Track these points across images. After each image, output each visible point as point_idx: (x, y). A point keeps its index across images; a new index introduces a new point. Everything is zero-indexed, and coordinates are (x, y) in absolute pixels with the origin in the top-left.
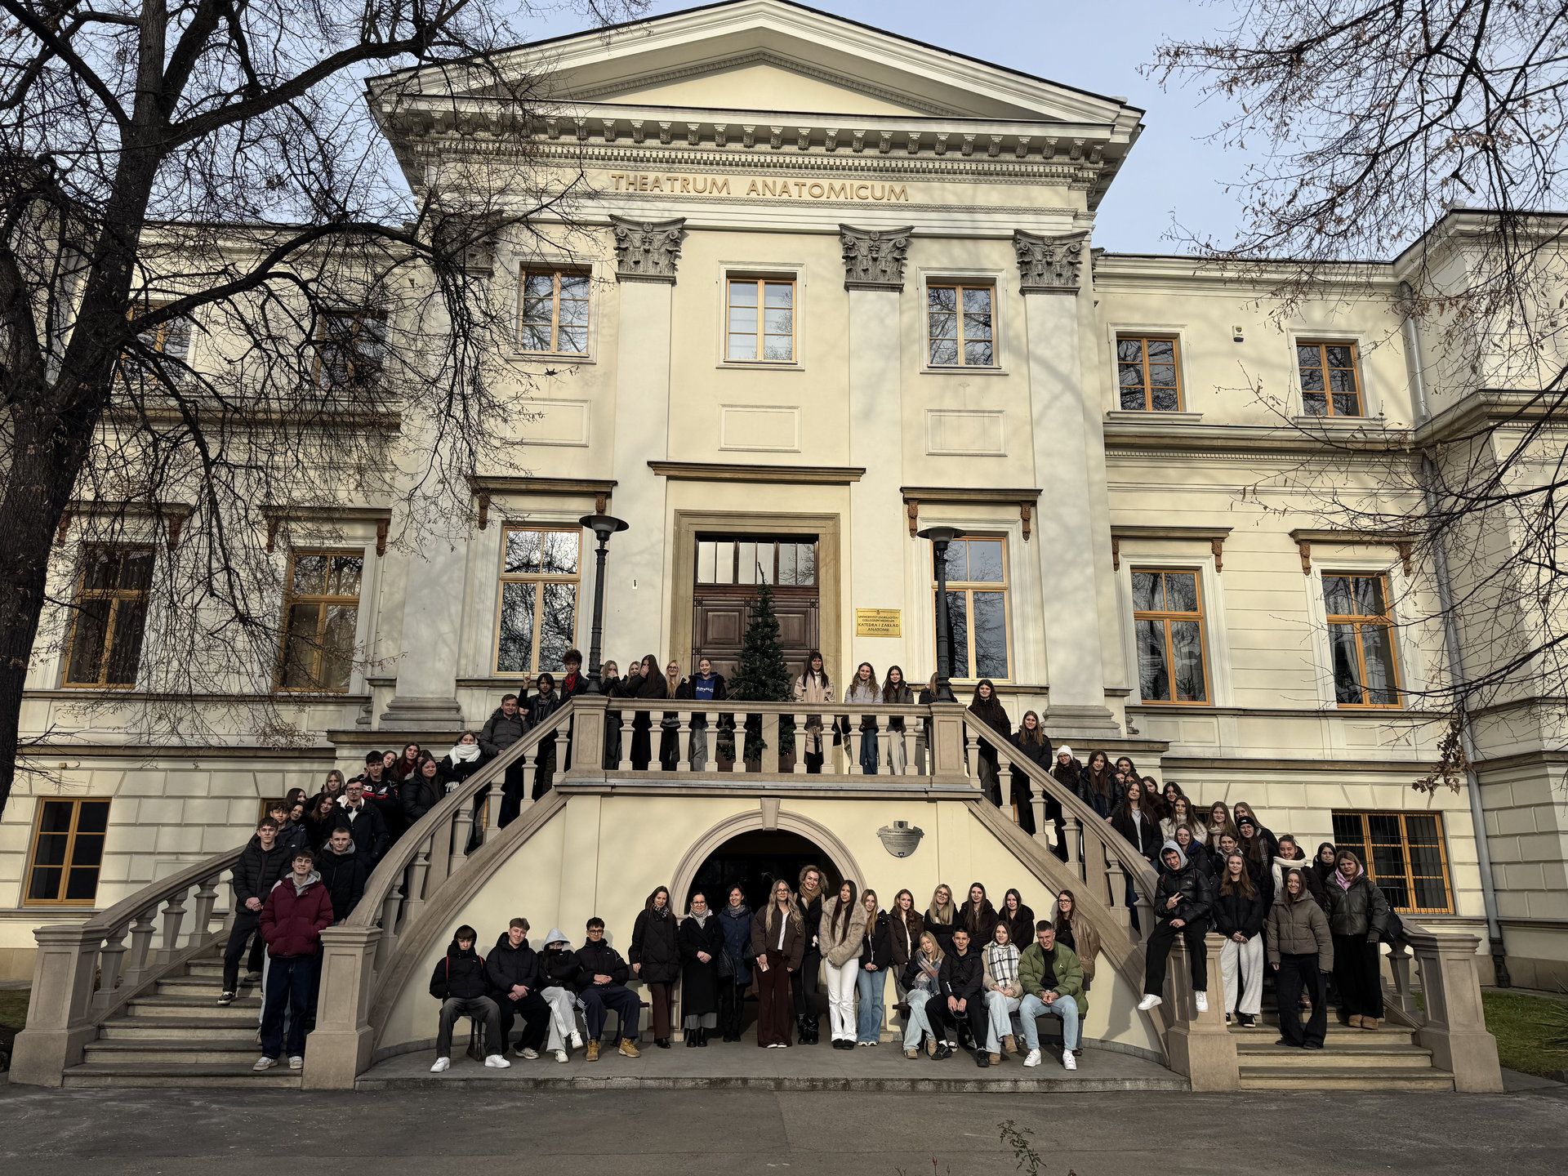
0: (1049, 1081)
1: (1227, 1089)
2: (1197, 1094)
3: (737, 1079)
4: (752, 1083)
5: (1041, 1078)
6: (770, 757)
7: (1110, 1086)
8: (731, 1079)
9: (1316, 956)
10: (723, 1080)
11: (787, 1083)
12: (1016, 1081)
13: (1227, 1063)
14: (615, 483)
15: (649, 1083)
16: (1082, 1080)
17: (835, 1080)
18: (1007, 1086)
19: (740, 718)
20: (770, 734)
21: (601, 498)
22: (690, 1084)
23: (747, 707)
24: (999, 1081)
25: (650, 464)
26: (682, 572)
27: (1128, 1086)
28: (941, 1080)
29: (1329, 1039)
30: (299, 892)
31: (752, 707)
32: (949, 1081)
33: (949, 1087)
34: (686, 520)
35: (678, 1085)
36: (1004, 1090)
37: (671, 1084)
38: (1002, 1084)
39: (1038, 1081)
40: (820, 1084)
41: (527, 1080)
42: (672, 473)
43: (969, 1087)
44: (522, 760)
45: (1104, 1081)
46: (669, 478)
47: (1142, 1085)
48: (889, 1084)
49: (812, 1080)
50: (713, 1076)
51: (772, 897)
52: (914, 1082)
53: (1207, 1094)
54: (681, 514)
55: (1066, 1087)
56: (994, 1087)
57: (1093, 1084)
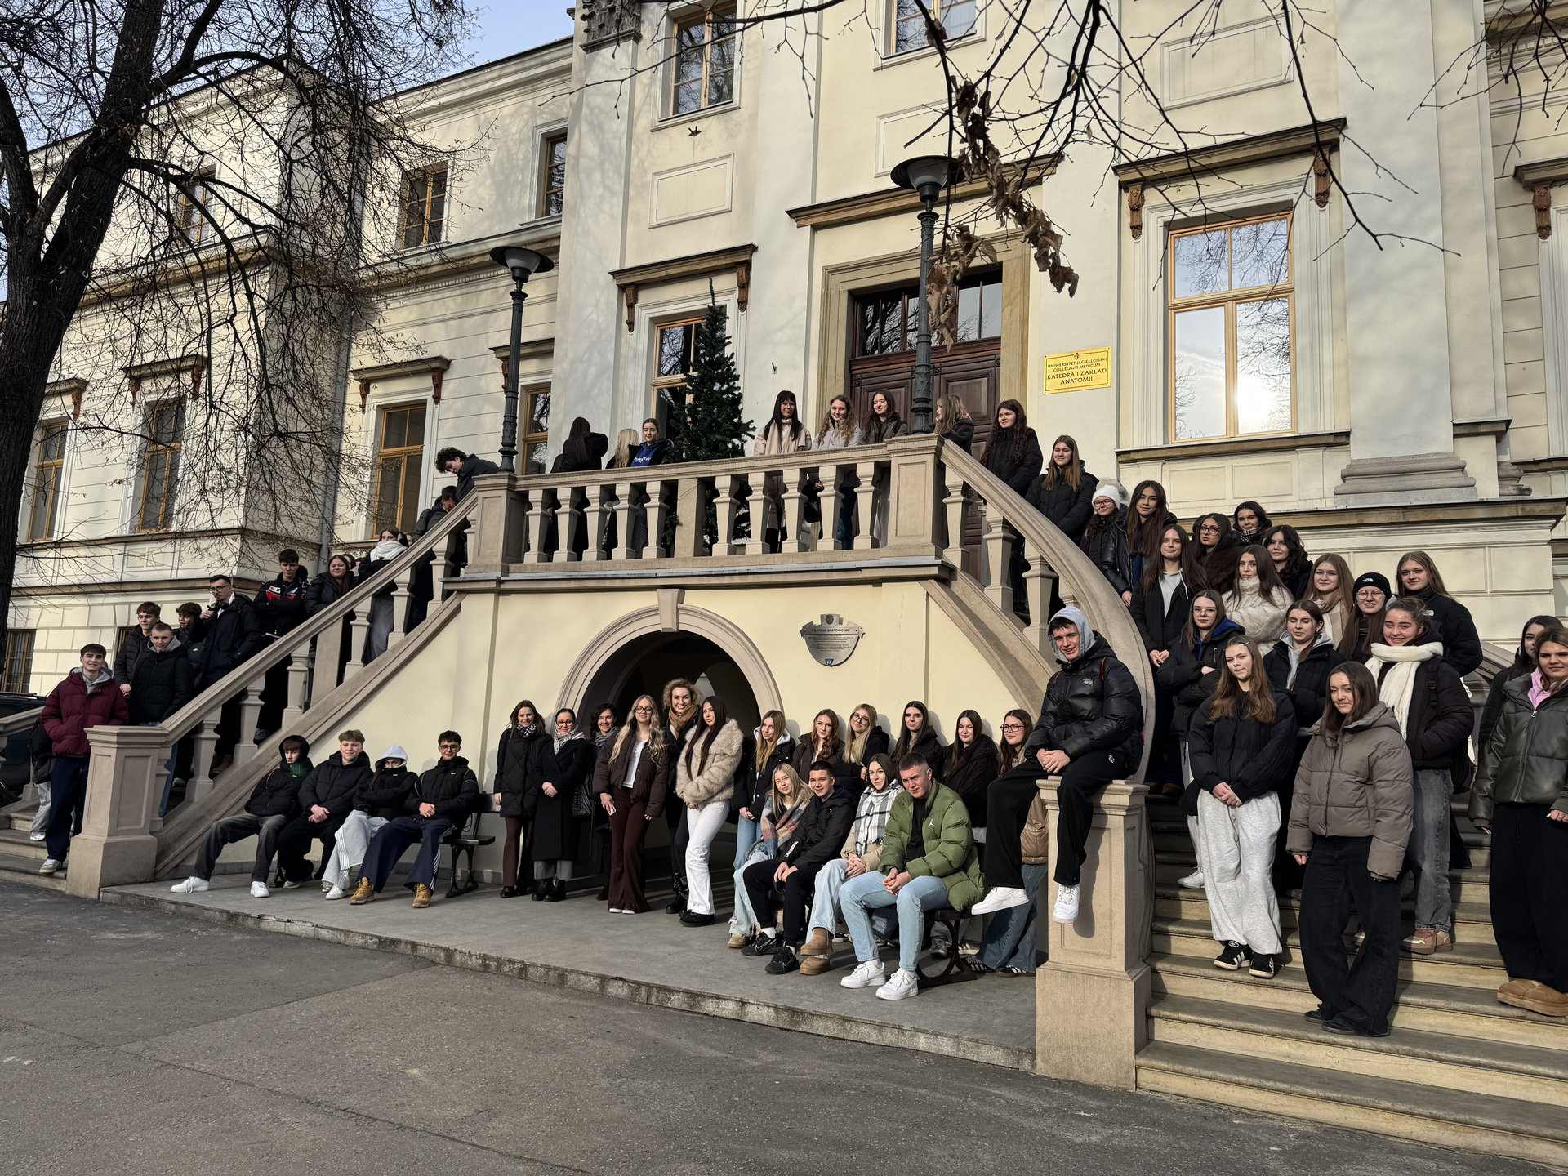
0: (794, 1012)
1: (1108, 1083)
2: (1044, 1080)
3: (407, 942)
4: (422, 950)
5: (780, 1004)
6: (685, 536)
7: (890, 1038)
8: (400, 941)
9: (1363, 844)
10: (394, 942)
11: (458, 957)
12: (743, 1003)
13: (1111, 1034)
14: (752, 248)
15: (324, 933)
16: (845, 1020)
17: (511, 962)
18: (729, 1009)
19: (653, 488)
20: (687, 509)
21: (742, 271)
22: (359, 941)
23: (659, 472)
24: (718, 997)
25: (790, 213)
26: (832, 344)
27: (922, 1042)
28: (639, 984)
29: (1406, 1018)
30: (90, 690)
31: (665, 472)
32: (649, 987)
33: (649, 996)
34: (837, 278)
35: (349, 941)
36: (725, 1013)
37: (342, 938)
38: (723, 1004)
39: (776, 1008)
40: (493, 964)
41: (222, 911)
42: (817, 220)
43: (677, 1001)
44: (431, 555)
45: (881, 1026)
46: (816, 228)
47: (946, 1046)
48: (573, 977)
49: (485, 957)
50: (383, 935)
51: (630, 716)
52: (604, 980)
53: (1061, 1084)
54: (831, 271)
55: (819, 1027)
56: (709, 1007)
57: (864, 1029)
